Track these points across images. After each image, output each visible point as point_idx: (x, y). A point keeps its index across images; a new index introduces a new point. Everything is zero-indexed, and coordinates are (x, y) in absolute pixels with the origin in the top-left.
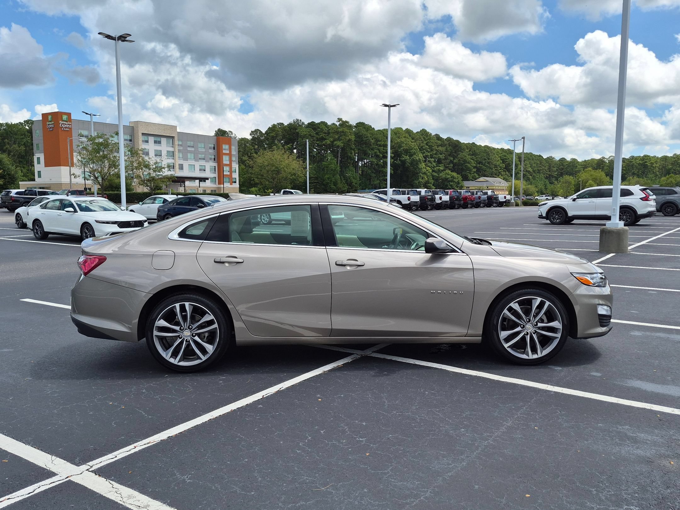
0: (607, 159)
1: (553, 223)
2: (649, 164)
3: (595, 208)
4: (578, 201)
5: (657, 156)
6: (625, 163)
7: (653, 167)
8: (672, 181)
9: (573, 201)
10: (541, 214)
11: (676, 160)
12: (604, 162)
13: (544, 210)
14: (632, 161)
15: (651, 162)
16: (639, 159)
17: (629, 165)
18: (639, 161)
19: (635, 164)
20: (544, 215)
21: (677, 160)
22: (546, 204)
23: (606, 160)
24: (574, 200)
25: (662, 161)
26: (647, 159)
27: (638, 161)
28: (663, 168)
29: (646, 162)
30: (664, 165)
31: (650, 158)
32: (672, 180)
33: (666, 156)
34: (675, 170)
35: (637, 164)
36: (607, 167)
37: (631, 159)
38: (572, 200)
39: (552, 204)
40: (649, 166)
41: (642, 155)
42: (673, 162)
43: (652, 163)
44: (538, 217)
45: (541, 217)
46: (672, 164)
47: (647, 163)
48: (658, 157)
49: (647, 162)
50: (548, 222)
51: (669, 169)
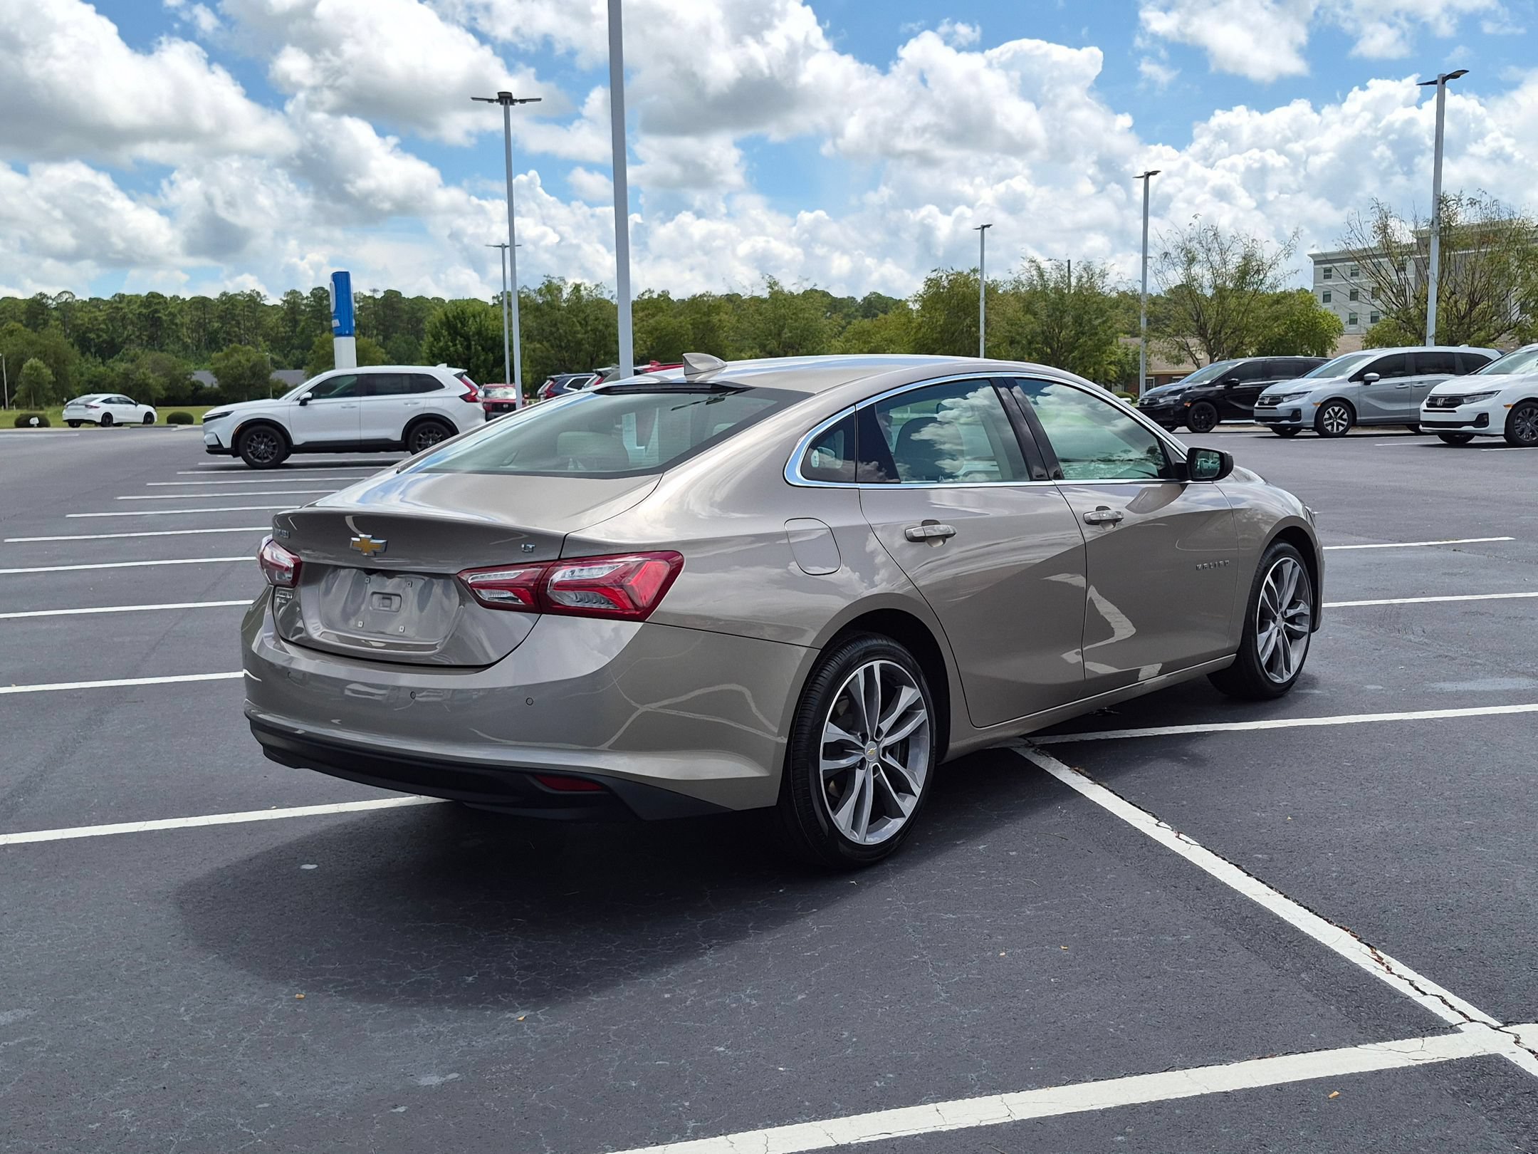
0: (53, 300)
1: (252, 466)
2: (164, 318)
3: (360, 423)
4: (315, 406)
5: (181, 298)
6: (103, 313)
7: (176, 325)
8: (240, 362)
9: (301, 404)
10: (217, 443)
11: (228, 308)
12: (45, 306)
13: (224, 432)
14: (122, 309)
15: (170, 312)
16: (139, 303)
17: (115, 318)
18: (139, 307)
19: (130, 316)
20: (227, 444)
21: (231, 307)
22: (226, 414)
23: (50, 301)
24: (304, 403)
25: (197, 309)
26: (159, 303)
27: (135, 306)
28: (200, 327)
29: (156, 311)
30: (202, 321)
31: (165, 302)
32: (239, 358)
33: (205, 298)
34: (228, 333)
35: (134, 314)
36: (57, 323)
37: (116, 301)
38: (299, 402)
39: (243, 415)
40: (166, 321)
41: (144, 294)
42: (223, 314)
43: (173, 315)
44: (207, 451)
45: (215, 449)
46: (220, 317)
47: (159, 315)
48: (184, 299)
49: (159, 312)
50: (240, 461)
51: (215, 331)
